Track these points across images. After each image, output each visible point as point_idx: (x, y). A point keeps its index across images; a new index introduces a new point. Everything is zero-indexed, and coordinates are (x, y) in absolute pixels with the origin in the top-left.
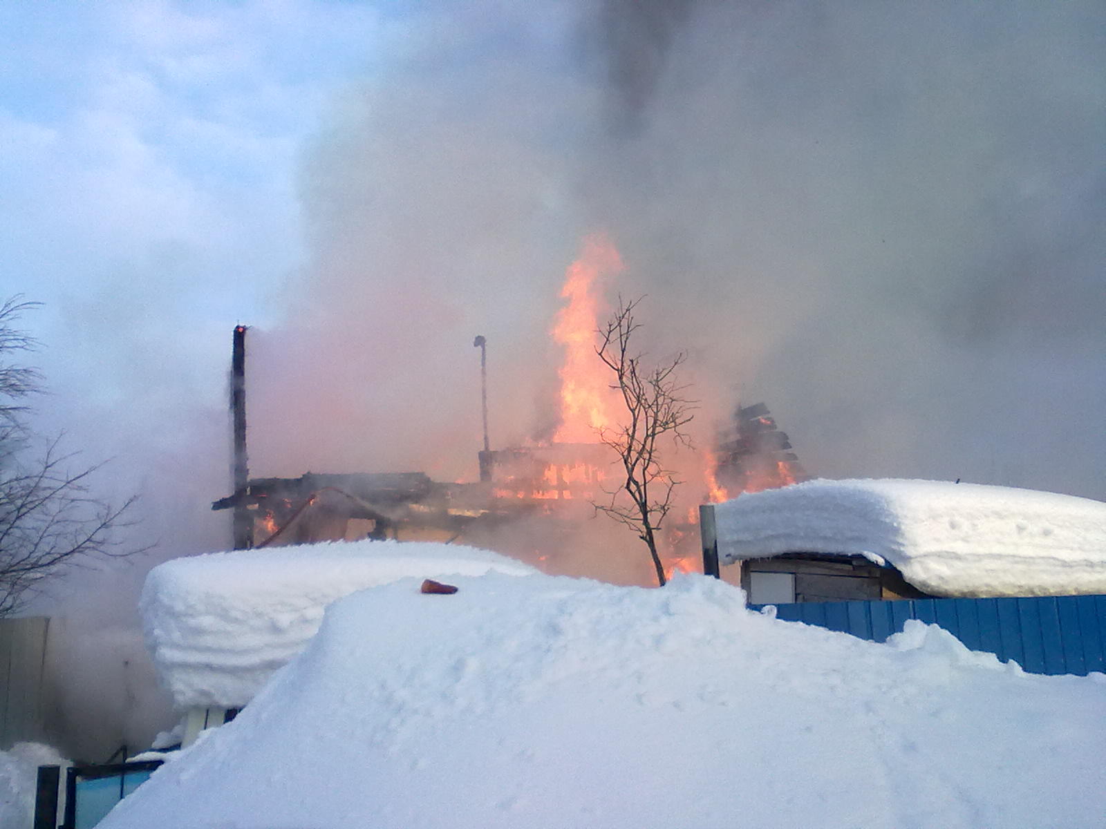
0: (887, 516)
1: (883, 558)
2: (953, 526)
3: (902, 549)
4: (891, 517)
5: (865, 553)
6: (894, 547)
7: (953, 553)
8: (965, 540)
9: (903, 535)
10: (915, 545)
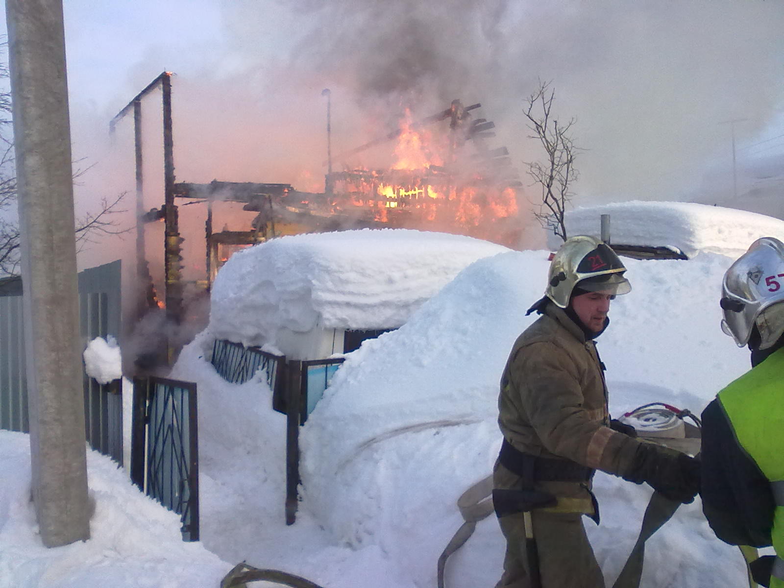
0: (687, 224)
1: (679, 249)
2: (720, 232)
3: (693, 244)
4: (689, 225)
5: (669, 246)
6: (688, 243)
7: (718, 247)
8: (724, 240)
9: (694, 236)
10: (700, 242)
